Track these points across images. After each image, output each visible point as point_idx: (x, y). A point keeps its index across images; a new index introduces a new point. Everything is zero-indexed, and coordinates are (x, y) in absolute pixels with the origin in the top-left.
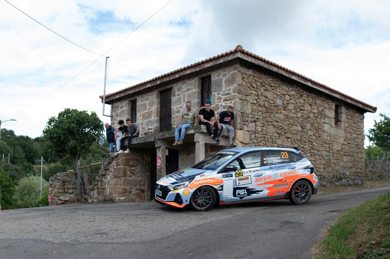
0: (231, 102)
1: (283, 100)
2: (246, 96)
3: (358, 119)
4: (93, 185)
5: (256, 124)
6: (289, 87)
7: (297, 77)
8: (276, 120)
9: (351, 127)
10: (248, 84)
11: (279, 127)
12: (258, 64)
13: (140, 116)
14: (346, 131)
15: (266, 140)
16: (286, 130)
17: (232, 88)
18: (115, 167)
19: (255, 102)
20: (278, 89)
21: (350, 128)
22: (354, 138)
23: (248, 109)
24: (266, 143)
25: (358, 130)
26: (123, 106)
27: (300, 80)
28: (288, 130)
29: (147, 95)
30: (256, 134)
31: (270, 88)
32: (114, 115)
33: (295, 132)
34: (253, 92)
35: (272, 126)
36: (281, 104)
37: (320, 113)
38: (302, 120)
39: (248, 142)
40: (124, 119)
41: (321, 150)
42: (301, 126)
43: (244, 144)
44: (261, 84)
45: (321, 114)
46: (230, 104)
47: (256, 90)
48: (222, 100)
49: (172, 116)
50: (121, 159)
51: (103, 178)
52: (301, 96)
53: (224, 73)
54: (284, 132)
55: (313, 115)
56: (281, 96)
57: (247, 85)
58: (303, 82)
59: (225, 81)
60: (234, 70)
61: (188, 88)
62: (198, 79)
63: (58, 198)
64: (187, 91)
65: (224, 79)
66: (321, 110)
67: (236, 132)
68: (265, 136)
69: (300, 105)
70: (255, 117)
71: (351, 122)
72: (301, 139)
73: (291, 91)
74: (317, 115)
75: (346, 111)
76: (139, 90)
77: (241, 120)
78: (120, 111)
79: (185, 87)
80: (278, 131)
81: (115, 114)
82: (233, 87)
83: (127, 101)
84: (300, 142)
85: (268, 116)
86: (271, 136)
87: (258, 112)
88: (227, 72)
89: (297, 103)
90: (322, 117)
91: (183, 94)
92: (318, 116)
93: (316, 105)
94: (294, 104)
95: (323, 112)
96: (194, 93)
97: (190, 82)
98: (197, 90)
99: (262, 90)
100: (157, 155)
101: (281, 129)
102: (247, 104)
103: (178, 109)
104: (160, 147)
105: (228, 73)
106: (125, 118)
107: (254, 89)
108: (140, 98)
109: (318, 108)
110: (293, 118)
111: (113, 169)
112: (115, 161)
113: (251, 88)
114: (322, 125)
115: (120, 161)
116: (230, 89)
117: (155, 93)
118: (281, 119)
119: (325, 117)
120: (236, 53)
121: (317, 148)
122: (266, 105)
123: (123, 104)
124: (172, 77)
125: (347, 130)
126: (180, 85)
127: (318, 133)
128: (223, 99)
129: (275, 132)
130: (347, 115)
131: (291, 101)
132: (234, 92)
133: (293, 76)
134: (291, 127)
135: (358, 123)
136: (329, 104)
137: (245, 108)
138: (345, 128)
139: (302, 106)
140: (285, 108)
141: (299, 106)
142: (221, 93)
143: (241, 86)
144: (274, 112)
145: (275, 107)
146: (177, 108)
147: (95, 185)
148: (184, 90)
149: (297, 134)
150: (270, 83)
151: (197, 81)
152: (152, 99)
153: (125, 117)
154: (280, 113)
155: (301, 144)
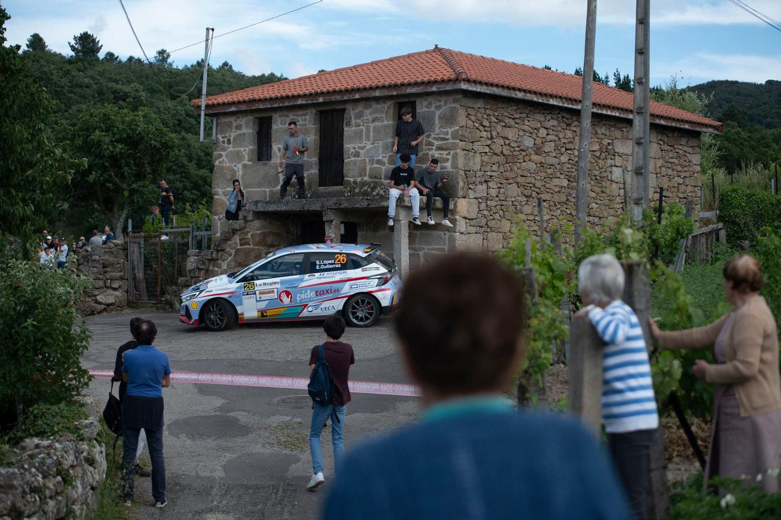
0: (449, 154)
1: (535, 138)
2: (472, 143)
3: (685, 148)
4: (189, 278)
5: (488, 185)
6: (546, 115)
7: (559, 100)
8: (523, 174)
9: (670, 165)
10: (475, 124)
11: (528, 185)
12: (492, 92)
13: (279, 149)
14: (659, 175)
15: (505, 210)
16: (539, 189)
17: (450, 130)
18: (239, 247)
19: (487, 150)
20: (525, 120)
21: (669, 168)
22: (676, 185)
23: (476, 163)
24: (504, 215)
25: (686, 169)
26: (241, 125)
27: (564, 103)
28: (542, 188)
29: (293, 113)
30: (489, 202)
31: (512, 122)
32: (221, 139)
33: (557, 189)
34: (484, 134)
35: (515, 185)
36: (532, 145)
37: (604, 150)
38: (570, 166)
39: (476, 216)
40: (245, 150)
41: (605, 216)
42: (567, 177)
43: (469, 220)
44: (497, 119)
45: (606, 151)
46: (447, 157)
47: (488, 129)
48: (434, 148)
49: (345, 161)
50: (251, 233)
51: (211, 265)
52: (570, 125)
53: (438, 104)
54: (537, 192)
55: (590, 155)
56: (532, 131)
57: (474, 126)
58: (570, 106)
59: (440, 117)
60: (454, 102)
61: (375, 115)
62: (392, 105)
63: (94, 298)
64: (374, 121)
65: (438, 113)
66: (606, 144)
67: (457, 201)
68: (503, 203)
69: (566, 141)
70: (487, 175)
71: (671, 156)
72: (567, 201)
73: (549, 121)
74: (598, 154)
75: (660, 137)
76: (281, 105)
77: (464, 183)
78: (235, 134)
79: (370, 114)
80: (526, 192)
81: (223, 138)
82: (453, 130)
83: (251, 118)
84: (565, 206)
85: (509, 169)
86: (512, 201)
87: (492, 165)
88: (442, 103)
89: (559, 139)
90: (607, 157)
91: (365, 124)
92: (600, 155)
93: (597, 136)
94: (554, 141)
95: (610, 147)
96: (387, 127)
97: (379, 106)
98: (391, 122)
99: (499, 128)
100: (327, 233)
101: (531, 188)
102: (473, 156)
103: (357, 149)
104: (332, 221)
105: (445, 105)
106: (247, 149)
107: (486, 128)
108: (280, 116)
109: (601, 141)
110: (552, 165)
111: (234, 250)
112: (239, 236)
113: (481, 128)
114: (609, 170)
115: (249, 236)
116: (448, 132)
117: (311, 112)
118: (531, 171)
119: (614, 155)
120: (457, 82)
121: (597, 214)
122: (505, 152)
123: (241, 121)
124: (348, 96)
125: (660, 173)
126: (359, 108)
127: (600, 185)
128: (435, 145)
129: (520, 194)
130: (661, 145)
131: (550, 137)
132: (453, 138)
133: (551, 100)
134: (549, 182)
135: (685, 155)
136: (622, 131)
137: (471, 163)
138: (656, 168)
139: (569, 142)
140: (538, 150)
141: (564, 143)
142: (433, 136)
143: (464, 128)
144: (519, 161)
145: (521, 152)
146: (354, 148)
147: (192, 278)
148: (368, 119)
149: (559, 192)
150: (512, 113)
151: (392, 107)
152: (304, 123)
153: (247, 147)
154: (529, 160)
155: (567, 209)
